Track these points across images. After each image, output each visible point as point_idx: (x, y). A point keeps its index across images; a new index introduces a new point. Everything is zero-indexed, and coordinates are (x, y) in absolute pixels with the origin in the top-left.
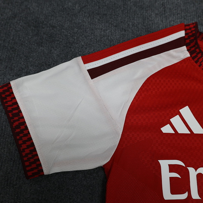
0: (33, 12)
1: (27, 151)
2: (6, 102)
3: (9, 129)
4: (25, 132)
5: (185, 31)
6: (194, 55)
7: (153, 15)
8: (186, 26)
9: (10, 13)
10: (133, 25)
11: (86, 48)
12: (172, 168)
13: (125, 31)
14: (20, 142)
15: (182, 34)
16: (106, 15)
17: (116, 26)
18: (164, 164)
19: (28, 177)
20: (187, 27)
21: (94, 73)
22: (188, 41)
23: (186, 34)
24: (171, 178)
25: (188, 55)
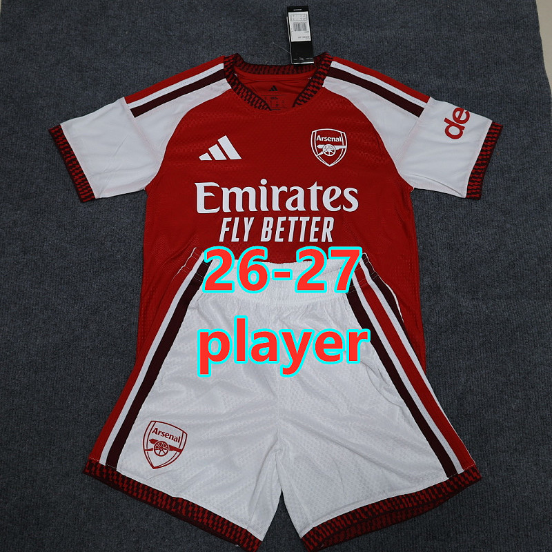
0: (76, 56)
1: (80, 180)
2: (59, 142)
3: (63, 165)
4: (77, 166)
5: (224, 64)
6: (235, 87)
7: (200, 48)
8: (225, 58)
9: (54, 59)
10: (177, 62)
11: (130, 89)
12: (207, 189)
13: (169, 68)
14: (73, 174)
15: (221, 67)
16: (150, 53)
17: (159, 64)
18: (200, 187)
19: (82, 202)
20: (227, 60)
21: (137, 112)
22: (227, 73)
23: (225, 67)
24: (206, 198)
25: (230, 87)
